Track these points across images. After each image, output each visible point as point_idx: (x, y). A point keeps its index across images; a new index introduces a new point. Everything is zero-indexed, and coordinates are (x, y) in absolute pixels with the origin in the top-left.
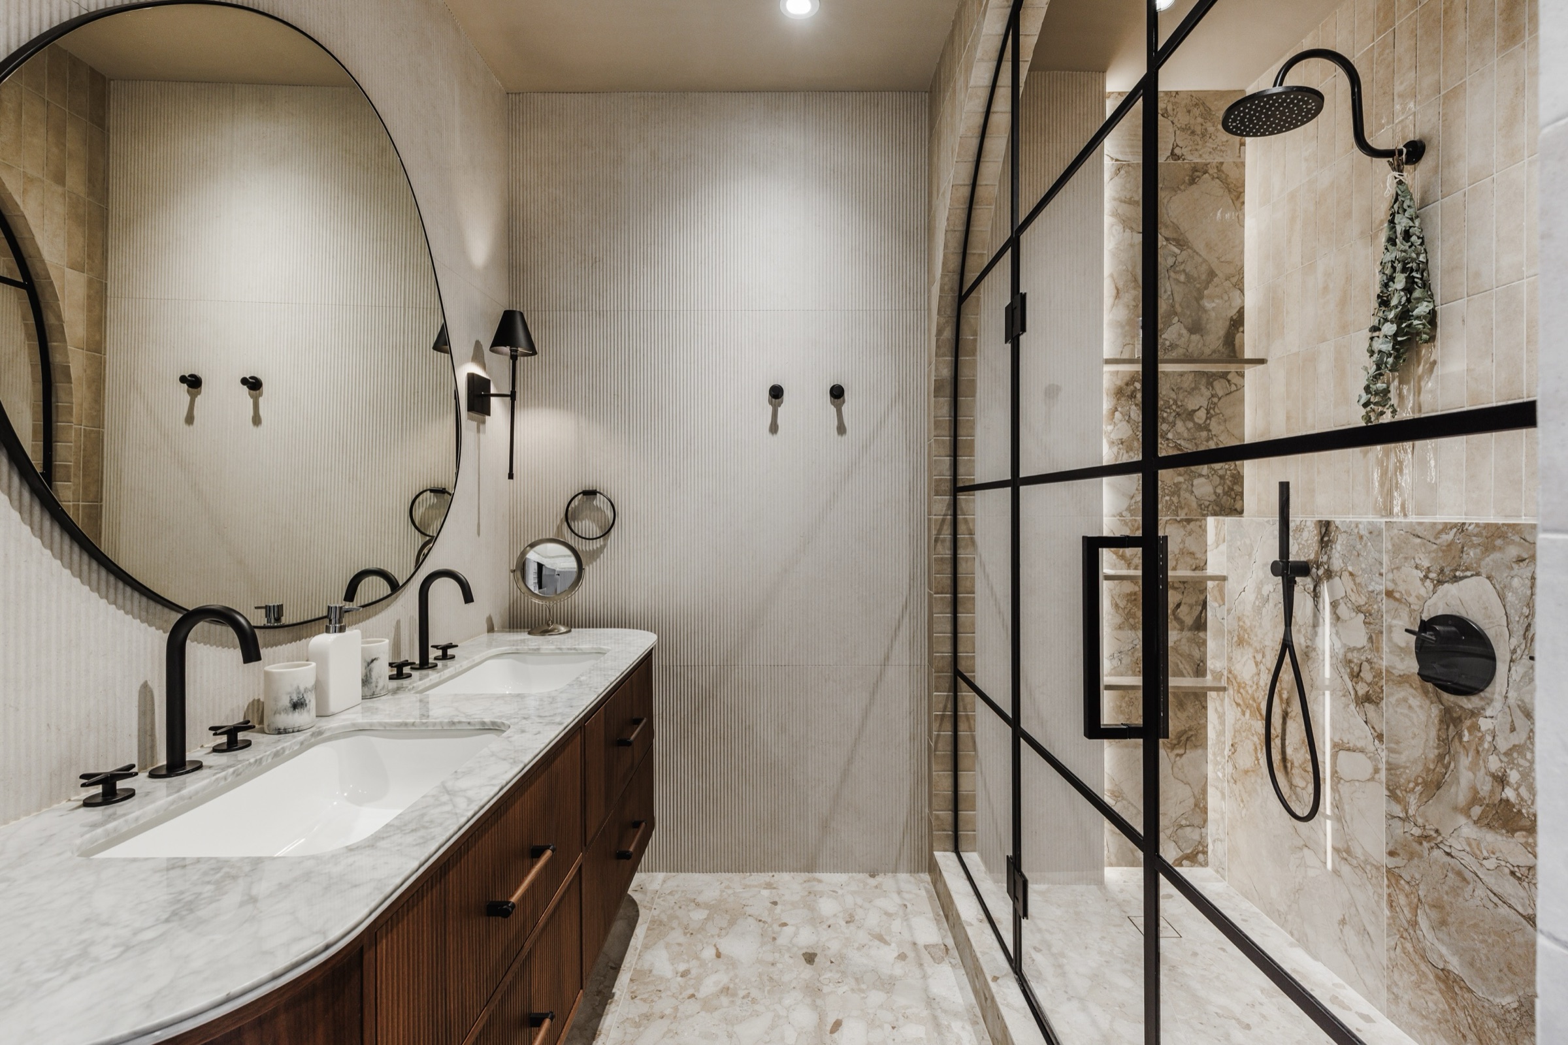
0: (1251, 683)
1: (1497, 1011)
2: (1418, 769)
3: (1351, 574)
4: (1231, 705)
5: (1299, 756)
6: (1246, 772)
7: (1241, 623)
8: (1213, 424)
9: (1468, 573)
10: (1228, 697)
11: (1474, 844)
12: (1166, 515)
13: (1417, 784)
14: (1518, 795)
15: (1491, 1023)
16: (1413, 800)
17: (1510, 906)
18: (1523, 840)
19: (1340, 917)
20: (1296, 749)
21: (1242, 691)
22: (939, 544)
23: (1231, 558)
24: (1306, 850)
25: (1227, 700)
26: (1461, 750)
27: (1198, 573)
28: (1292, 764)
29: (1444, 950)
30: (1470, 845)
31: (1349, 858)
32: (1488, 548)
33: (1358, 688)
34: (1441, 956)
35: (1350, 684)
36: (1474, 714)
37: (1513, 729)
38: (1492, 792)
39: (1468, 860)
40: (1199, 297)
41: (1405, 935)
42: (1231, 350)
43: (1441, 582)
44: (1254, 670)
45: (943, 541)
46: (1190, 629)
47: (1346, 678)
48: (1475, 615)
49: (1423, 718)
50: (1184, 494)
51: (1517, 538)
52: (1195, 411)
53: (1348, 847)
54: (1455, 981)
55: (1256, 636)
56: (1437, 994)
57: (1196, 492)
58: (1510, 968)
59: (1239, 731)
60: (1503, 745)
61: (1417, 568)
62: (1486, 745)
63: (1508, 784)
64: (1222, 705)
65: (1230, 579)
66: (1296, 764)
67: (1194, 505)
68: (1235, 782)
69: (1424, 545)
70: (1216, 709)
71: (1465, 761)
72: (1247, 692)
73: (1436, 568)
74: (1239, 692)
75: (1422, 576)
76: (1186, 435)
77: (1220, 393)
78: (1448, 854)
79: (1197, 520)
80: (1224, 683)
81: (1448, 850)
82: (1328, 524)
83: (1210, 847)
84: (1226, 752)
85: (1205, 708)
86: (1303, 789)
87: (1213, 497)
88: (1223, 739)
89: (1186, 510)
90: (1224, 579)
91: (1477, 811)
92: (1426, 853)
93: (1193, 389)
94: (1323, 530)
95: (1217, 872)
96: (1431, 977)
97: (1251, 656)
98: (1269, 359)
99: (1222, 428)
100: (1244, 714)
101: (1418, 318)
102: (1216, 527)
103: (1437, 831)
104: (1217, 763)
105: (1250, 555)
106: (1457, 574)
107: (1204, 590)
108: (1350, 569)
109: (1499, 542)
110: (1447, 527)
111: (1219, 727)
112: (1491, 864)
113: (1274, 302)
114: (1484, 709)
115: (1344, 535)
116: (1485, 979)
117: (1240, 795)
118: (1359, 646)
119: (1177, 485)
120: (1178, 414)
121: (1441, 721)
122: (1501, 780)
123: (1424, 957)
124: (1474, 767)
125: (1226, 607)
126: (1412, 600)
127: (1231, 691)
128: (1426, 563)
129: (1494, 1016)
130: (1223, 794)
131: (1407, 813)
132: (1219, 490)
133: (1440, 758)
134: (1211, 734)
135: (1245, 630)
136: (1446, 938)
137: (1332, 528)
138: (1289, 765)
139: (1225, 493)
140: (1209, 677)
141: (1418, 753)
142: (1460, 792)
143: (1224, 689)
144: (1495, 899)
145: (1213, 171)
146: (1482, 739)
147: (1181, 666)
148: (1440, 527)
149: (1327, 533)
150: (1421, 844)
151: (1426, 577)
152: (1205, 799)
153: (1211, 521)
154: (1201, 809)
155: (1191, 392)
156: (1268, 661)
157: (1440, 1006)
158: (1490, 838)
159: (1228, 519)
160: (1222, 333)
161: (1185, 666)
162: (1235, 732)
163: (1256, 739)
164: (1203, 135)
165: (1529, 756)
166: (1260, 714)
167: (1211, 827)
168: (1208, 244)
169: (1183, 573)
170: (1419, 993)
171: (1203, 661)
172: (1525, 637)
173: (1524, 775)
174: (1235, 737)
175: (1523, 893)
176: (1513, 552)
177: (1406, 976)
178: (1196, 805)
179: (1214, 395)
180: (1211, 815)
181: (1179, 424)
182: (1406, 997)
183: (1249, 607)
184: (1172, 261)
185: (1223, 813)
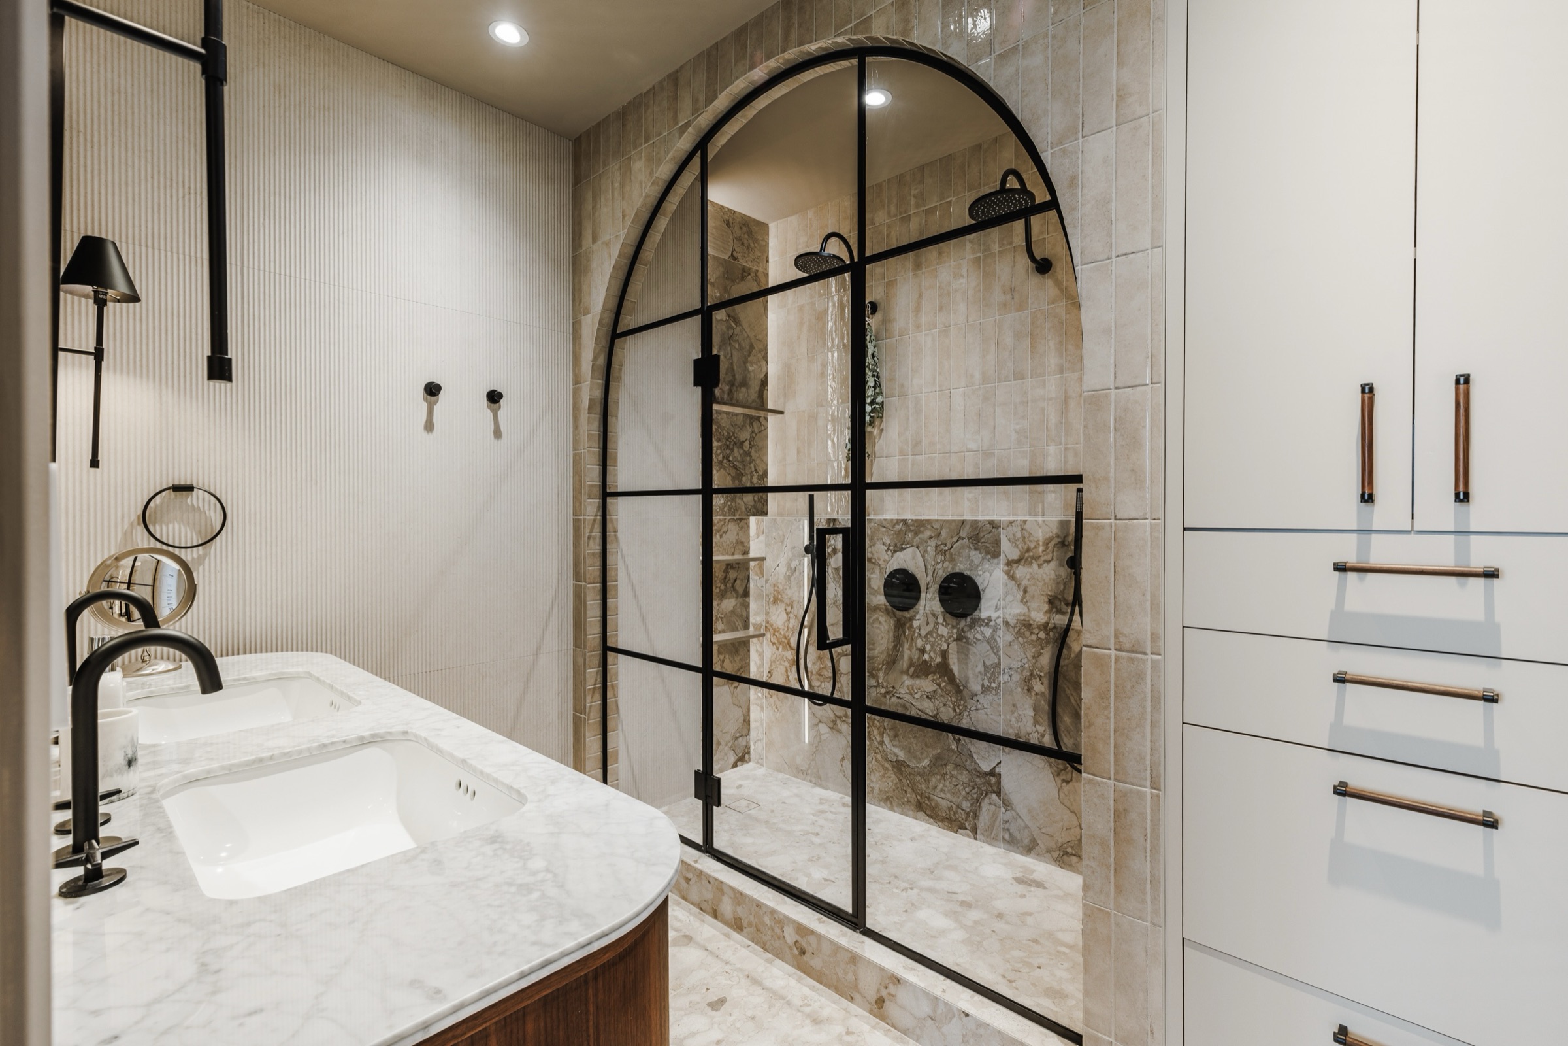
0: (783, 627)
1: (921, 770)
2: (884, 656)
4: (768, 645)
5: (816, 667)
7: (776, 588)
8: (753, 453)
9: (908, 546)
10: (765, 641)
11: (911, 689)
12: (729, 516)
13: (883, 665)
14: (930, 656)
15: (918, 778)
16: (881, 674)
18: (931, 678)
19: (841, 757)
20: (814, 663)
21: (776, 634)
22: (591, 541)
23: (768, 545)
24: (820, 725)
25: (765, 642)
26: (905, 641)
27: (745, 557)
28: (812, 673)
29: (896, 750)
30: (908, 689)
32: (916, 533)
34: (895, 754)
36: (911, 619)
37: (928, 624)
38: (919, 658)
39: (908, 697)
40: (745, 362)
41: (877, 751)
42: (761, 402)
43: (895, 552)
44: (785, 618)
45: (594, 538)
46: (741, 597)
48: (911, 568)
49: (886, 627)
51: (929, 527)
52: (744, 442)
54: (902, 764)
55: (787, 595)
56: (893, 776)
58: (926, 746)
59: (774, 661)
60: (923, 633)
61: (883, 544)
62: (916, 635)
63: (926, 652)
64: (761, 646)
65: (767, 559)
66: (814, 673)
67: (743, 508)
68: (771, 696)
69: (887, 531)
70: (757, 650)
71: (906, 646)
72: (781, 634)
73: (893, 544)
74: (774, 635)
75: (886, 549)
76: (739, 458)
77: (756, 431)
78: (899, 698)
79: (744, 519)
80: (763, 631)
81: (898, 695)
82: (834, 520)
83: (752, 747)
85: (749, 651)
86: (819, 687)
87: (752, 503)
88: (762, 670)
89: (739, 512)
90: (763, 559)
91: (912, 670)
93: (743, 426)
94: (831, 524)
95: (758, 763)
96: (890, 768)
97: (783, 609)
98: (785, 412)
99: (757, 455)
100: (778, 649)
101: (877, 404)
102: (757, 524)
103: (893, 687)
105: (782, 542)
106: (903, 546)
107: (748, 569)
109: (922, 529)
110: (898, 521)
111: (758, 662)
112: (917, 696)
113: (788, 374)
114: (915, 616)
116: (915, 757)
117: (775, 704)
120: (735, 443)
121: (895, 627)
122: (922, 651)
123: (887, 760)
124: (910, 649)
125: (764, 579)
126: (881, 562)
127: (768, 636)
128: (888, 542)
129: (919, 774)
130: (762, 708)
131: (878, 682)
132: (756, 499)
133: (895, 646)
134: (753, 669)
135: (779, 593)
136: (897, 743)
137: (837, 523)
138: (810, 675)
140: (751, 628)
141: (884, 647)
142: (904, 664)
143: (763, 635)
145: (753, 274)
146: (914, 632)
147: (737, 624)
148: (895, 522)
150: (885, 697)
151: (888, 549)
152: (749, 715)
153: (753, 520)
154: (747, 722)
155: (742, 428)
156: (795, 611)
157: (895, 782)
158: (918, 682)
159: (765, 518)
160: (757, 389)
161: (739, 624)
162: (771, 662)
163: (787, 664)
164: (748, 247)
165: (934, 635)
166: (790, 647)
167: (753, 734)
168: (750, 325)
169: (738, 557)
170: (884, 780)
171: (748, 618)
172: (933, 576)
173: (932, 646)
174: (771, 666)
175: (931, 705)
176: (928, 533)
177: (877, 774)
178: (744, 721)
179: (753, 432)
180: (752, 725)
181: (736, 450)
182: (877, 786)
183: (782, 577)
184: (731, 332)
185: (762, 720)
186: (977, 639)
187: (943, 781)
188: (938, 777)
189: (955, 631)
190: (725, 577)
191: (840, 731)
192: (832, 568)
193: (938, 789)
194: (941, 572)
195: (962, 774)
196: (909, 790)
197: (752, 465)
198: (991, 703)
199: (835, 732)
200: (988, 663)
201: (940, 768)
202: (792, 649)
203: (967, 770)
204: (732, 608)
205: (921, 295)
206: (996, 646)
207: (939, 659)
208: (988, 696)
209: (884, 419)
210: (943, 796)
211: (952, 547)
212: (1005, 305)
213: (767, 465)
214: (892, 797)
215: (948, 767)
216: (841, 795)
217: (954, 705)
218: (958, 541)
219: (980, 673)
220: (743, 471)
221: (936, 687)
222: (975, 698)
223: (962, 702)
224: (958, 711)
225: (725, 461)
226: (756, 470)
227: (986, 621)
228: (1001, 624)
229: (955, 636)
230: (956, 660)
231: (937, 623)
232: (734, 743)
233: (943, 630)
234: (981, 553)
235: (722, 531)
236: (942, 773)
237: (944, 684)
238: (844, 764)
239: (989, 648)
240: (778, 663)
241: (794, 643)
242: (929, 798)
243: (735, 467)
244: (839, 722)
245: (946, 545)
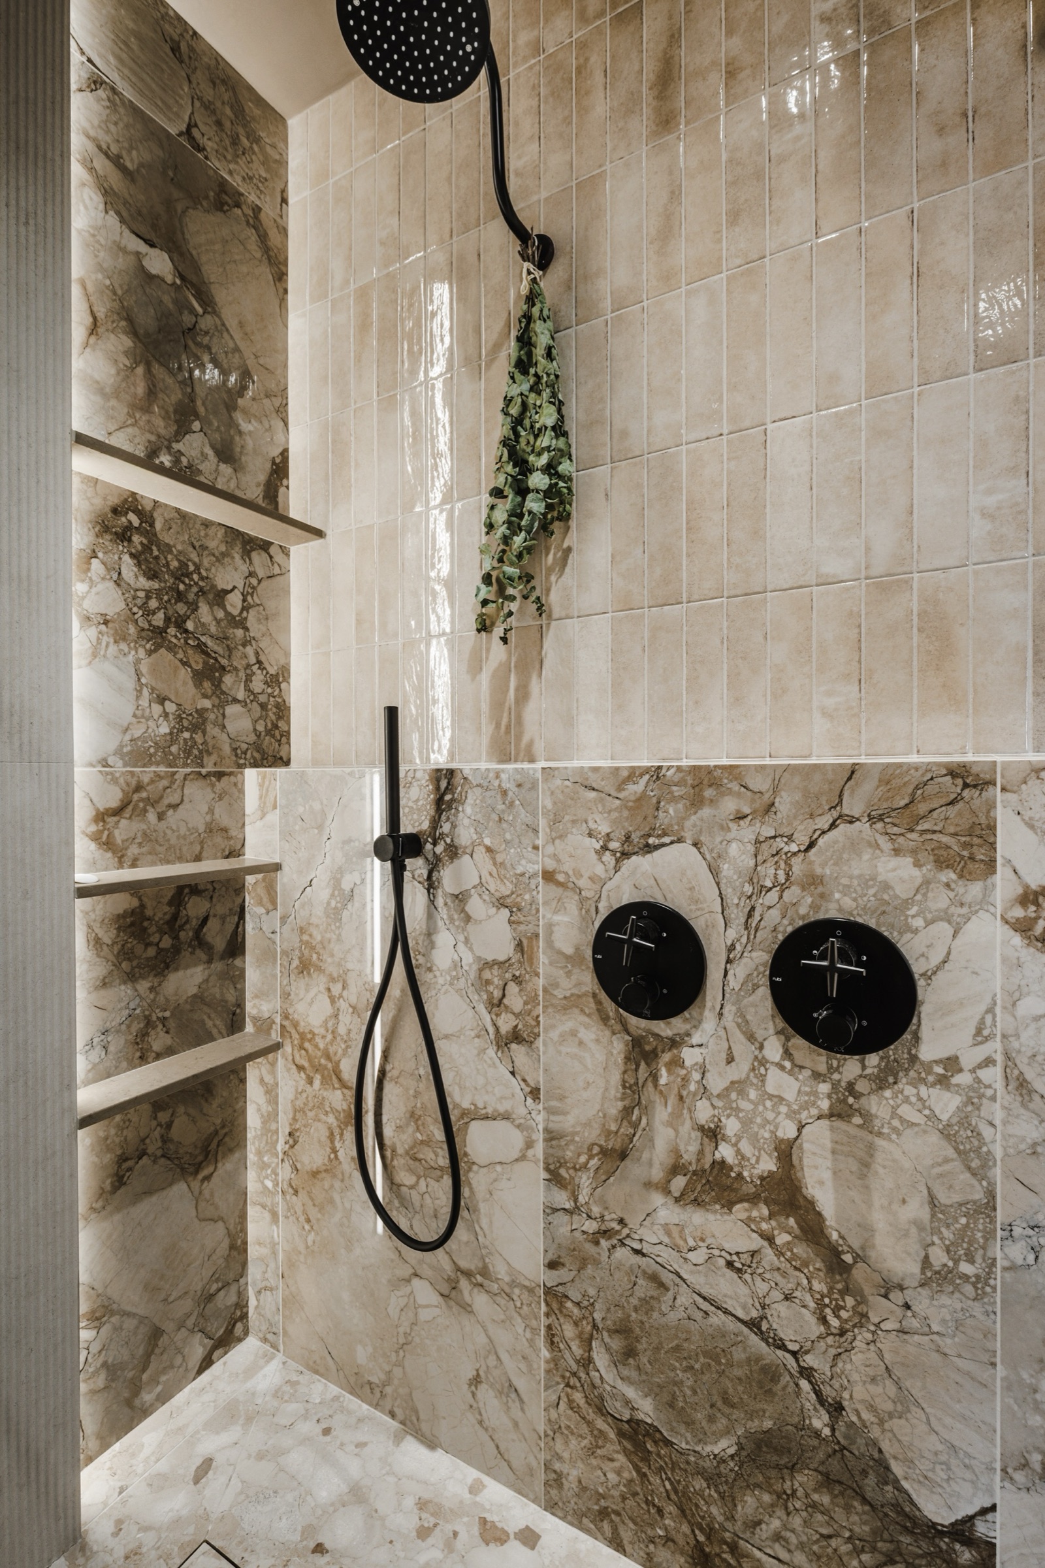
0: (322, 1031)
1: (708, 1464)
2: (593, 1132)
3: (489, 850)
4: (288, 1070)
5: (404, 1137)
6: (315, 1174)
7: (305, 938)
8: (252, 622)
9: (667, 840)
10: (283, 1060)
11: (675, 1234)
12: (185, 765)
13: (591, 1157)
14: (738, 1152)
15: (699, 1484)
16: (585, 1181)
17: (726, 1312)
18: (744, 1216)
19: (472, 1373)
20: (399, 1128)
21: (307, 1045)
23: (287, 834)
24: (416, 1282)
25: (280, 1062)
26: (657, 1098)
27: (233, 864)
28: (393, 1151)
29: (631, 1392)
30: (668, 1233)
31: (486, 1283)
32: (696, 802)
33: (500, 1022)
34: (627, 1402)
35: (487, 1019)
36: (675, 1043)
38: (701, 1153)
39: (667, 1256)
41: (573, 1381)
43: (625, 855)
44: (328, 1009)
46: (222, 958)
47: (481, 1008)
48: (677, 900)
49: (600, 1057)
50: (213, 731)
51: (735, 786)
52: (227, 592)
53: (485, 1267)
54: (647, 1434)
55: (332, 955)
56: (621, 1459)
57: (230, 728)
58: (726, 1400)
59: (302, 1110)
60: (716, 1083)
61: (590, 835)
62: (692, 1087)
63: (725, 1138)
64: (273, 1072)
65: (285, 868)
66: (400, 1151)
67: (227, 749)
68: (296, 1192)
69: (602, 800)
70: (262, 1080)
71: (661, 1114)
72: (316, 1046)
73: (620, 834)
74: (302, 1047)
75: (598, 847)
76: (214, 630)
77: (259, 572)
78: (638, 1252)
79: (230, 774)
80: (275, 1036)
81: (637, 1246)
82: (451, 773)
83: (252, 1303)
84: (280, 1147)
85: (243, 1081)
86: (412, 1187)
87: (252, 738)
88: (273, 1126)
89: (214, 758)
90: (277, 867)
91: (679, 1183)
92: (604, 1257)
93: (224, 555)
94: (443, 784)
95: (265, 1340)
96: (612, 1435)
97: (322, 988)
98: (329, 530)
99: (263, 628)
100: (310, 1081)
102: (261, 785)
103: (621, 1221)
104: (263, 1166)
105: (320, 827)
106: (651, 841)
107: (240, 891)
108: (487, 841)
109: (709, 793)
110: (634, 774)
111: (266, 1108)
112: (698, 1256)
113: (335, 446)
114: (689, 1035)
115: (478, 791)
116: (690, 1424)
117: (305, 1212)
118: (502, 958)
119: (201, 712)
120: (204, 592)
121: (627, 1059)
122: (713, 1134)
123: (601, 1410)
124: (674, 1121)
125: (279, 914)
126: (583, 883)
127: (288, 1048)
128: (604, 828)
129: (701, 1472)
130: (274, 1215)
131: (576, 1201)
132: (260, 727)
133: (627, 1111)
134: (253, 1120)
135: (313, 948)
136: (634, 1374)
137: (458, 780)
138: (388, 1153)
139: (269, 732)
140: (250, 1034)
141: (593, 1109)
142: (655, 1159)
143: (277, 1047)
144: (705, 1306)
145: (248, 211)
146: (685, 1080)
147: (209, 1024)
148: (625, 774)
149: (450, 788)
150: (597, 1243)
151: (605, 848)
152: (244, 1230)
153: (251, 776)
154: (238, 1248)
155: (220, 558)
156: (352, 995)
157: (626, 1475)
158: (697, 1218)
159: (280, 771)
160: (262, 478)
161: (215, 1022)
162: (295, 1111)
163: (331, 1119)
164: (235, 142)
165: (753, 1094)
166: (340, 1080)
167: (254, 1273)
168: (241, 324)
169: (211, 865)
170: (594, 1462)
171: (240, 1005)
172: (747, 926)
173: (746, 1123)
174: (295, 1119)
175: (743, 1290)
176: (729, 805)
177: (573, 1442)
178: (232, 1247)
179: (251, 574)
180: (253, 1251)
181: (204, 608)
182: (574, 1473)
183: (319, 911)
184: (188, 320)
185: (274, 1245)
186: (902, 1120)
187: (780, 1512)
188: (767, 1498)
189: (824, 1088)
190: (175, 917)
191: (467, 1308)
192: (445, 894)
193: (765, 1531)
194: (774, 915)
195: (848, 1508)
196: (671, 1508)
197: (249, 650)
198: (958, 1325)
199: (455, 1309)
200: (943, 1197)
201: (773, 1473)
202: (344, 1085)
203: (865, 1501)
204: (193, 990)
205: (675, 195)
206: (977, 1151)
207: (768, 1165)
208: (945, 1300)
209: (573, 523)
210: (783, 1555)
211: (812, 845)
212: (944, 164)
213: (287, 654)
214: (618, 1514)
215: (800, 1478)
216: (473, 1474)
217: (821, 1306)
218: (833, 825)
219: (916, 1223)
220: (224, 662)
221: (756, 1242)
222: (896, 1296)
223: (850, 1301)
224: (835, 1322)
225: (172, 630)
226: (259, 662)
227: (939, 1070)
228: (999, 1085)
229: (825, 1105)
230: (827, 1175)
231: (763, 1062)
232: (202, 1315)
233: (781, 1083)
234: (917, 864)
235: (166, 801)
236: (778, 1487)
237: (787, 1238)
238: (479, 1394)
239: (950, 1152)
240: (311, 1114)
241: (349, 1070)
242: (734, 1548)
243: (201, 648)
244: (464, 1283)
245: (790, 838)
